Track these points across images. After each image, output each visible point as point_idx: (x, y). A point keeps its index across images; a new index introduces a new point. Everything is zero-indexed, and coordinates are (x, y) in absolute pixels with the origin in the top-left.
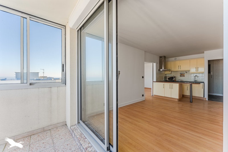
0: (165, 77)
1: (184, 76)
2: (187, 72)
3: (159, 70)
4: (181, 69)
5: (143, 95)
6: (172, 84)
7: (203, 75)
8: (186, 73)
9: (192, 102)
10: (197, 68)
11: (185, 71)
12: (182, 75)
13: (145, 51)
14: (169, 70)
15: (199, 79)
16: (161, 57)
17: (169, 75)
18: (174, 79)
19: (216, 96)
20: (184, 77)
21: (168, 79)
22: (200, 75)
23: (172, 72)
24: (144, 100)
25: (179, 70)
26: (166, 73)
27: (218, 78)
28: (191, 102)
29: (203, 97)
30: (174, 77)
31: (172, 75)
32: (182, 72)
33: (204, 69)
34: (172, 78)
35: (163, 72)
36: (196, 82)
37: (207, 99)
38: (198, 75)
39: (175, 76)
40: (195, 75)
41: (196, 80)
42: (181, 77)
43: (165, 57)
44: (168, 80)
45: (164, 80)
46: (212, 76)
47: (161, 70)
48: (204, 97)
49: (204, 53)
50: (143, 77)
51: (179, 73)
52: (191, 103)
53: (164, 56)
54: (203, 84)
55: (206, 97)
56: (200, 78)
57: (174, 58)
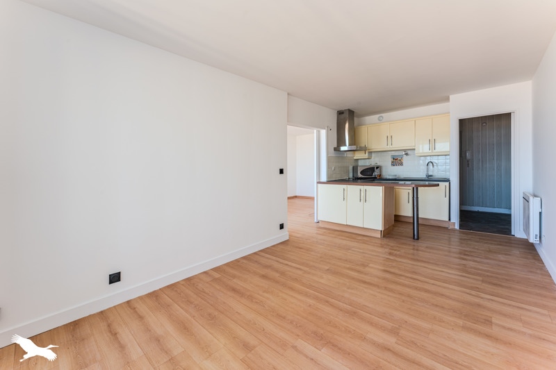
0: (353, 167)
1: (401, 164)
2: (409, 152)
3: (337, 149)
4: (393, 146)
5: (282, 227)
6: (366, 187)
7: (448, 161)
8: (407, 154)
9: (418, 239)
10: (432, 142)
11: (405, 150)
12: (396, 161)
13: (288, 94)
14: (364, 149)
15: (437, 172)
16: (340, 113)
17: (364, 161)
18: (376, 173)
19: (478, 212)
20: (400, 167)
21: (361, 173)
22: (441, 160)
23: (373, 155)
24: (288, 238)
25: (389, 147)
26: (358, 155)
27: (482, 166)
28: (416, 238)
29: (447, 220)
30: (377, 168)
31: (373, 162)
32: (396, 153)
33: (449, 145)
34: (372, 169)
35: (350, 154)
36: (431, 181)
37: (457, 227)
38: (434, 160)
39: (379, 164)
40: (429, 159)
41: (430, 173)
42: (395, 167)
43: (351, 113)
44: (360, 175)
45: (351, 176)
46: (468, 161)
47: (343, 148)
48: (450, 220)
49: (447, 99)
50: (281, 171)
51: (390, 157)
52: (416, 243)
53: (349, 110)
54: (447, 184)
55: (455, 219)
56: (439, 167)
57: (376, 116)
